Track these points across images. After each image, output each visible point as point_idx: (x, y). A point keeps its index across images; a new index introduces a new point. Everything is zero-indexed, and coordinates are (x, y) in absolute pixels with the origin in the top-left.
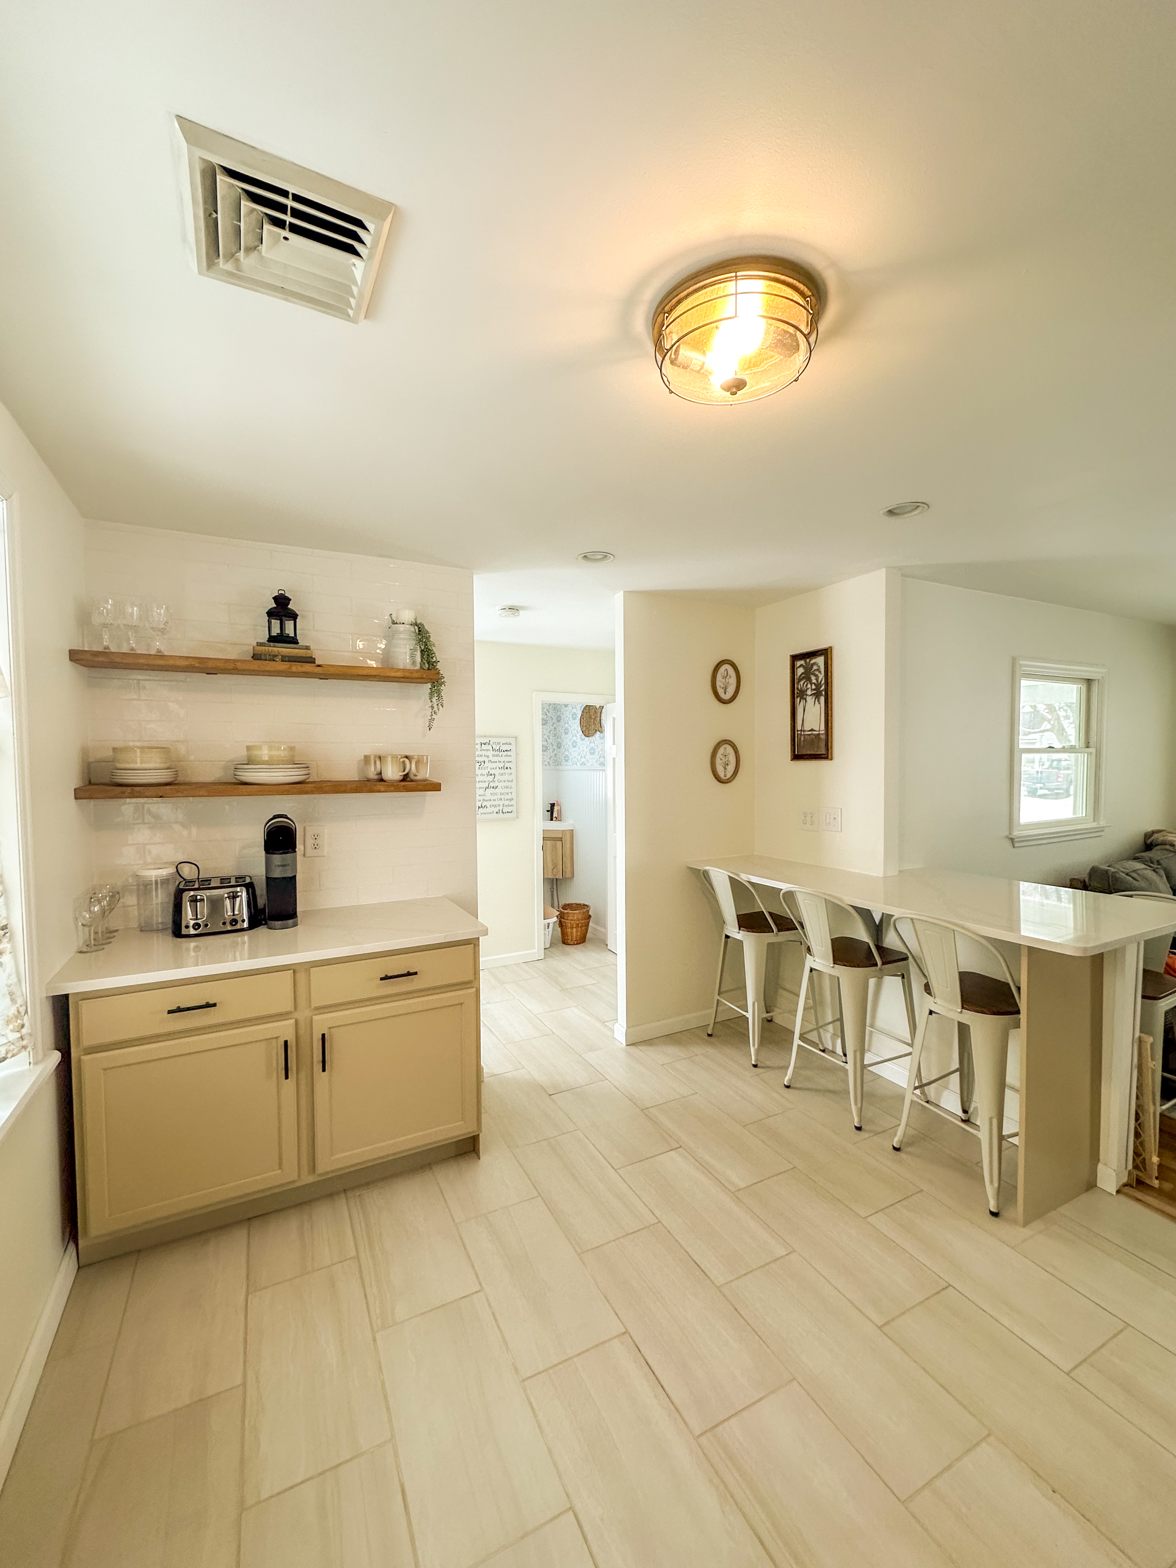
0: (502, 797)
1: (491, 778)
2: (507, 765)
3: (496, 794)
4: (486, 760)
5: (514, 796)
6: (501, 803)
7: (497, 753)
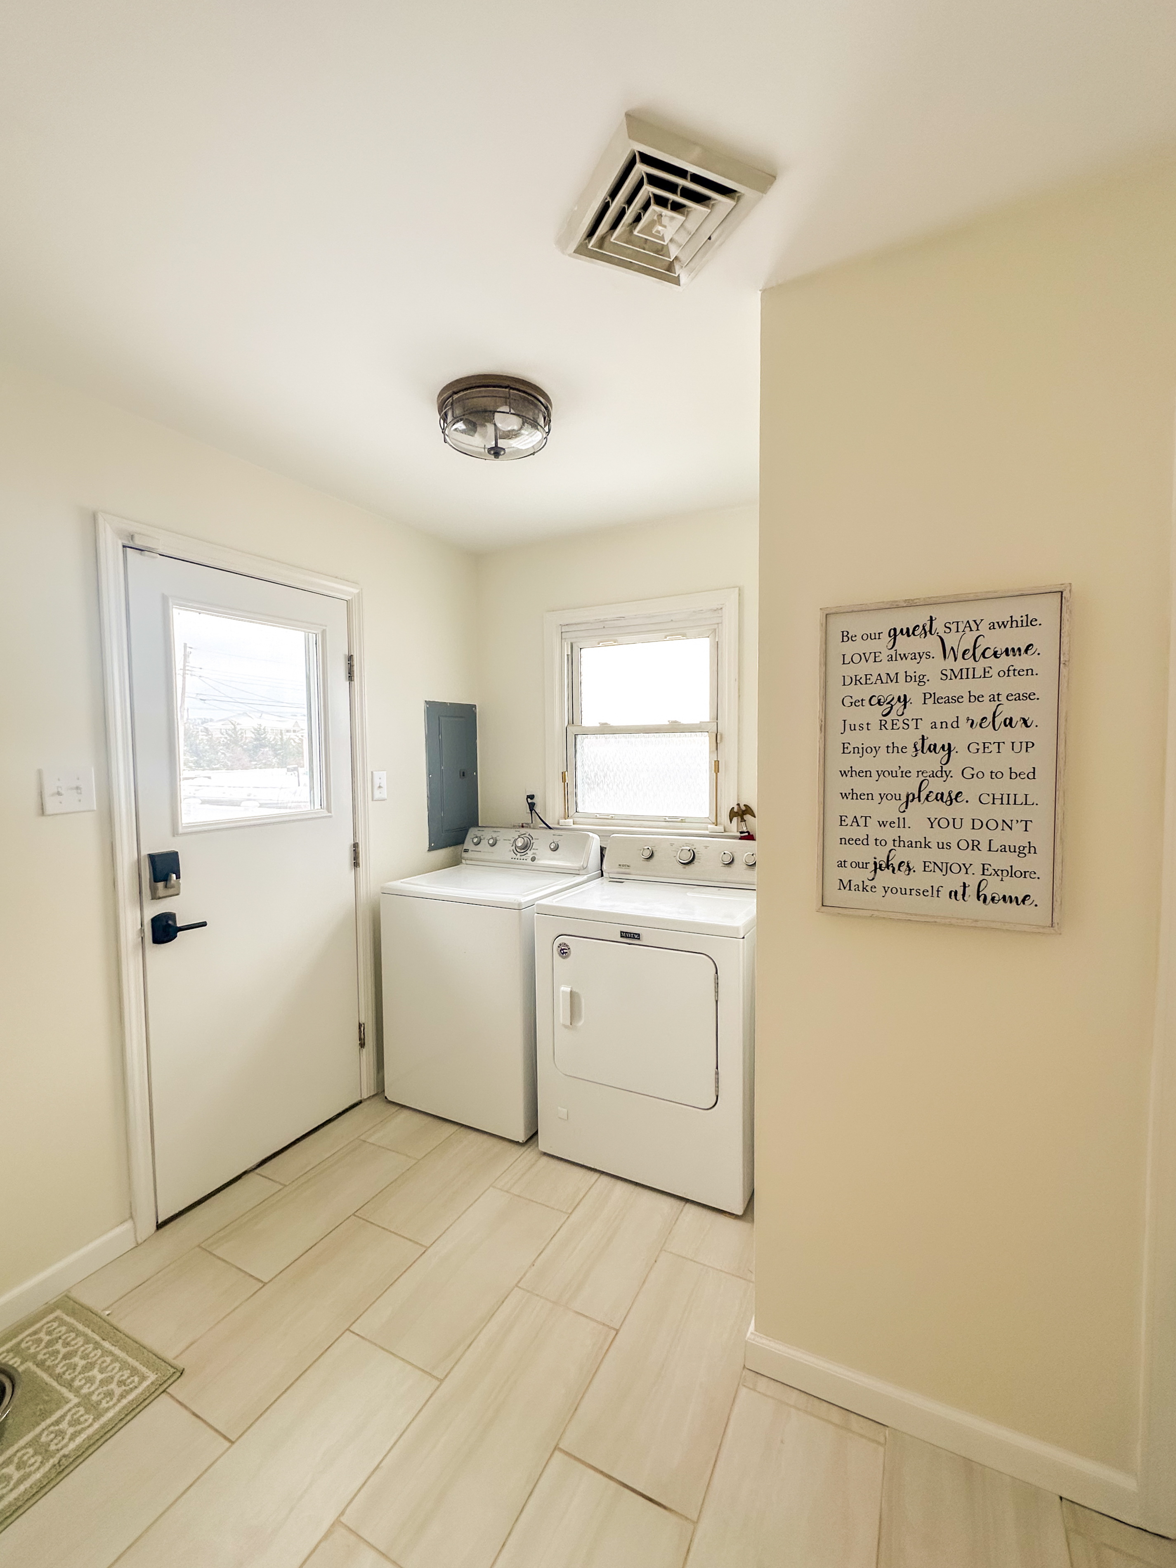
0: (983, 836)
1: (932, 762)
2: (1009, 709)
3: (952, 823)
4: (914, 692)
5: (1040, 835)
6: (975, 859)
7: (960, 664)
